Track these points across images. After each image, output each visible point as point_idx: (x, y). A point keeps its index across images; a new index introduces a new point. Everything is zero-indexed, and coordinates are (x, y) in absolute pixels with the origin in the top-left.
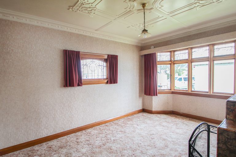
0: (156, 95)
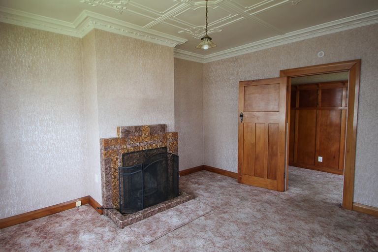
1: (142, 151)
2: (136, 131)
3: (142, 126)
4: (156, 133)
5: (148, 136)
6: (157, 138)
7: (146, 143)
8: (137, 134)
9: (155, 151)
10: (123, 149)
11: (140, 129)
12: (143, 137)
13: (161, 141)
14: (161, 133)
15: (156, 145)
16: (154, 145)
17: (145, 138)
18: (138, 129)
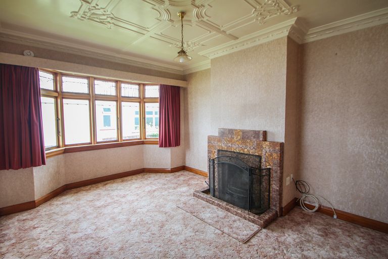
0: (44, 163)
1: (234, 152)
2: (229, 133)
3: (235, 130)
4: (248, 138)
5: (240, 140)
6: (250, 145)
7: (237, 146)
8: (230, 136)
9: (247, 156)
10: (219, 146)
11: (232, 132)
12: (235, 139)
13: (254, 148)
14: (254, 140)
15: (248, 151)
16: (246, 150)
17: (237, 141)
18: (231, 131)
